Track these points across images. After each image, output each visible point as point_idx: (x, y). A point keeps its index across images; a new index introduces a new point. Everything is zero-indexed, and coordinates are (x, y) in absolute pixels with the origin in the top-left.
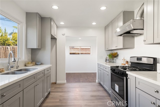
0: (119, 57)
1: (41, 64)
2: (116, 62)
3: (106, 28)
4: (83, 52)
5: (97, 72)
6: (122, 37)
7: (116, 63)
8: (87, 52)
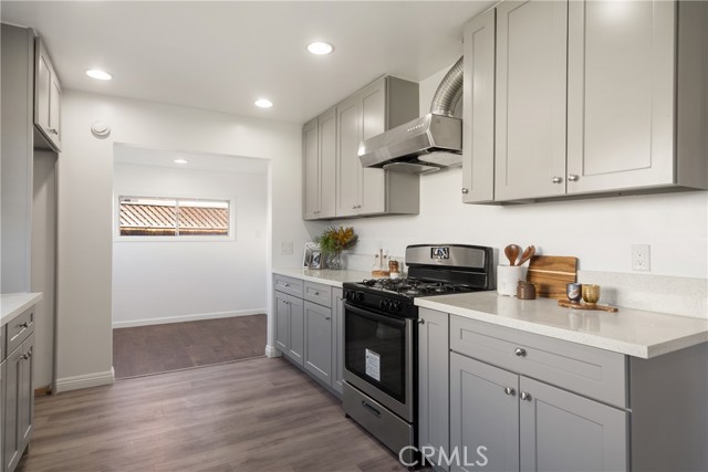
0: (361, 247)
2: (349, 268)
3: (309, 129)
4: (189, 226)
5: (269, 310)
6: (380, 173)
7: (345, 269)
8: (208, 226)
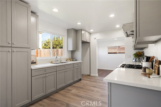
1: (76, 60)
